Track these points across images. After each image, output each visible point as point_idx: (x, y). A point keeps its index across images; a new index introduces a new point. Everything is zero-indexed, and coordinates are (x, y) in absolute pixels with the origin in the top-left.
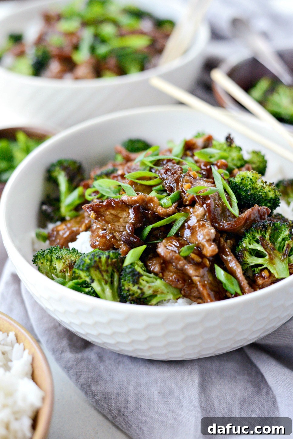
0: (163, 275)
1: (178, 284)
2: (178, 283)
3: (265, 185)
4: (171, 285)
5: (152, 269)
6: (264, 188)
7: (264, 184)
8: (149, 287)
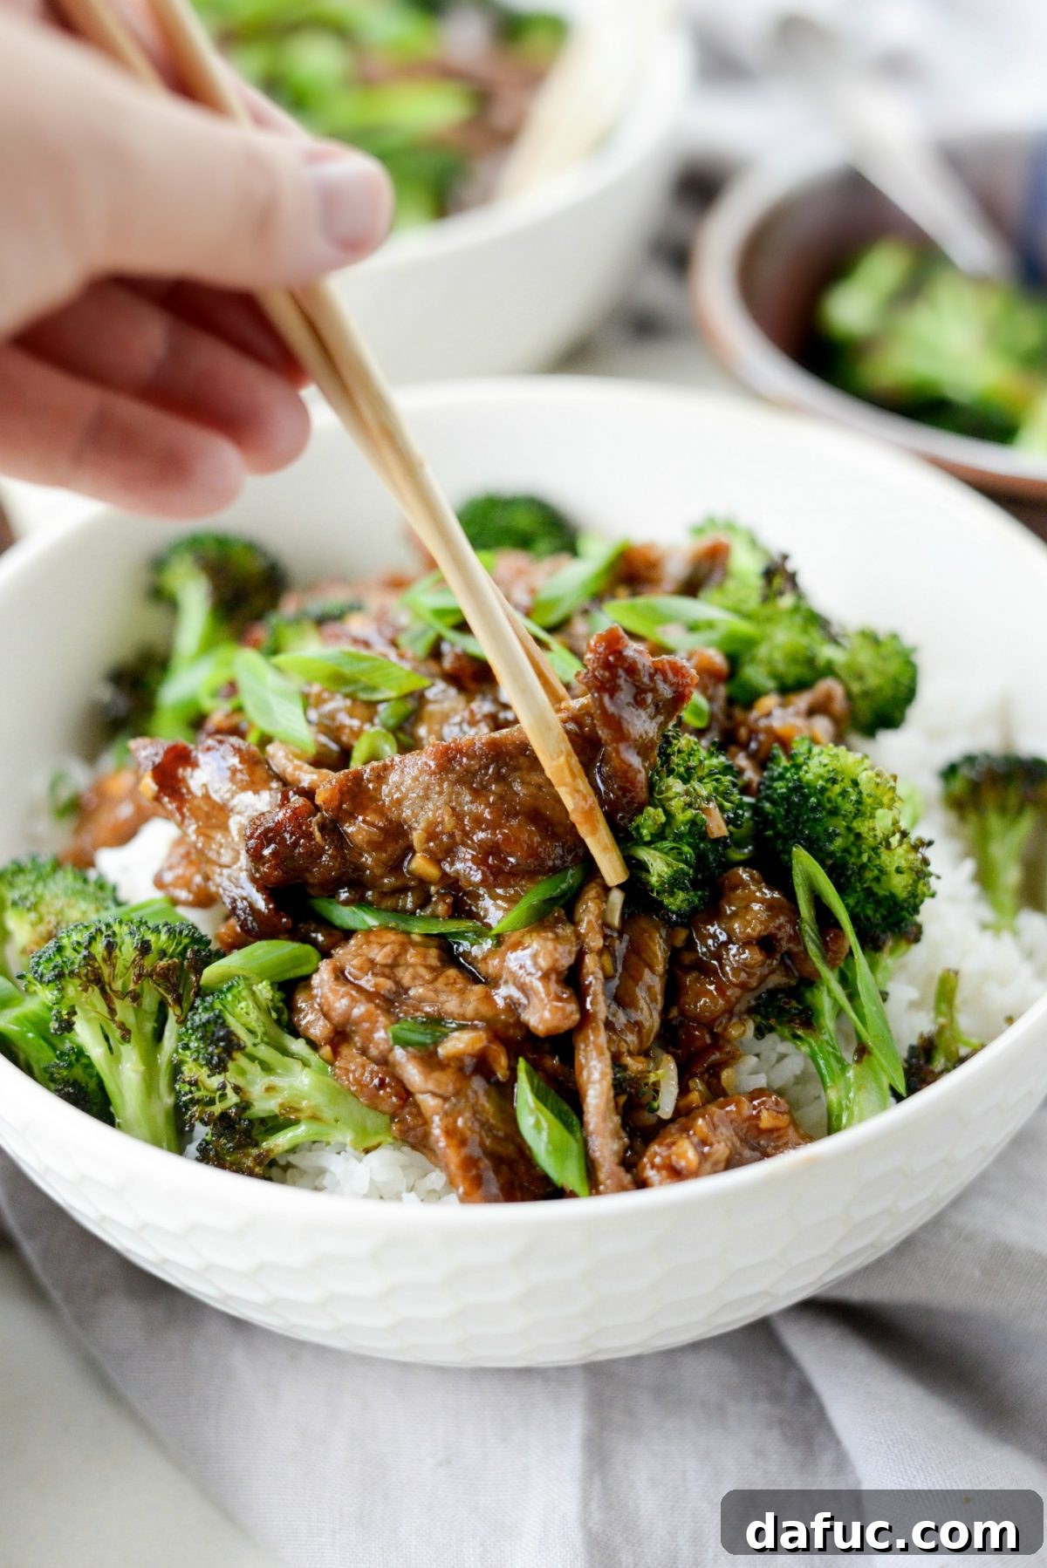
0: (336, 1053)
1: (382, 1098)
2: (382, 1092)
3: (895, 840)
4: (354, 1095)
5: (303, 1023)
6: (888, 847)
7: (898, 836)
8: (269, 1089)
